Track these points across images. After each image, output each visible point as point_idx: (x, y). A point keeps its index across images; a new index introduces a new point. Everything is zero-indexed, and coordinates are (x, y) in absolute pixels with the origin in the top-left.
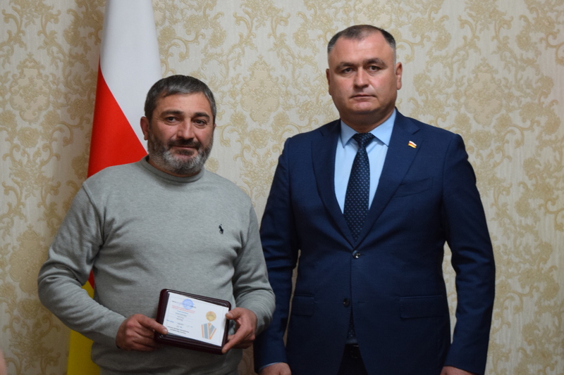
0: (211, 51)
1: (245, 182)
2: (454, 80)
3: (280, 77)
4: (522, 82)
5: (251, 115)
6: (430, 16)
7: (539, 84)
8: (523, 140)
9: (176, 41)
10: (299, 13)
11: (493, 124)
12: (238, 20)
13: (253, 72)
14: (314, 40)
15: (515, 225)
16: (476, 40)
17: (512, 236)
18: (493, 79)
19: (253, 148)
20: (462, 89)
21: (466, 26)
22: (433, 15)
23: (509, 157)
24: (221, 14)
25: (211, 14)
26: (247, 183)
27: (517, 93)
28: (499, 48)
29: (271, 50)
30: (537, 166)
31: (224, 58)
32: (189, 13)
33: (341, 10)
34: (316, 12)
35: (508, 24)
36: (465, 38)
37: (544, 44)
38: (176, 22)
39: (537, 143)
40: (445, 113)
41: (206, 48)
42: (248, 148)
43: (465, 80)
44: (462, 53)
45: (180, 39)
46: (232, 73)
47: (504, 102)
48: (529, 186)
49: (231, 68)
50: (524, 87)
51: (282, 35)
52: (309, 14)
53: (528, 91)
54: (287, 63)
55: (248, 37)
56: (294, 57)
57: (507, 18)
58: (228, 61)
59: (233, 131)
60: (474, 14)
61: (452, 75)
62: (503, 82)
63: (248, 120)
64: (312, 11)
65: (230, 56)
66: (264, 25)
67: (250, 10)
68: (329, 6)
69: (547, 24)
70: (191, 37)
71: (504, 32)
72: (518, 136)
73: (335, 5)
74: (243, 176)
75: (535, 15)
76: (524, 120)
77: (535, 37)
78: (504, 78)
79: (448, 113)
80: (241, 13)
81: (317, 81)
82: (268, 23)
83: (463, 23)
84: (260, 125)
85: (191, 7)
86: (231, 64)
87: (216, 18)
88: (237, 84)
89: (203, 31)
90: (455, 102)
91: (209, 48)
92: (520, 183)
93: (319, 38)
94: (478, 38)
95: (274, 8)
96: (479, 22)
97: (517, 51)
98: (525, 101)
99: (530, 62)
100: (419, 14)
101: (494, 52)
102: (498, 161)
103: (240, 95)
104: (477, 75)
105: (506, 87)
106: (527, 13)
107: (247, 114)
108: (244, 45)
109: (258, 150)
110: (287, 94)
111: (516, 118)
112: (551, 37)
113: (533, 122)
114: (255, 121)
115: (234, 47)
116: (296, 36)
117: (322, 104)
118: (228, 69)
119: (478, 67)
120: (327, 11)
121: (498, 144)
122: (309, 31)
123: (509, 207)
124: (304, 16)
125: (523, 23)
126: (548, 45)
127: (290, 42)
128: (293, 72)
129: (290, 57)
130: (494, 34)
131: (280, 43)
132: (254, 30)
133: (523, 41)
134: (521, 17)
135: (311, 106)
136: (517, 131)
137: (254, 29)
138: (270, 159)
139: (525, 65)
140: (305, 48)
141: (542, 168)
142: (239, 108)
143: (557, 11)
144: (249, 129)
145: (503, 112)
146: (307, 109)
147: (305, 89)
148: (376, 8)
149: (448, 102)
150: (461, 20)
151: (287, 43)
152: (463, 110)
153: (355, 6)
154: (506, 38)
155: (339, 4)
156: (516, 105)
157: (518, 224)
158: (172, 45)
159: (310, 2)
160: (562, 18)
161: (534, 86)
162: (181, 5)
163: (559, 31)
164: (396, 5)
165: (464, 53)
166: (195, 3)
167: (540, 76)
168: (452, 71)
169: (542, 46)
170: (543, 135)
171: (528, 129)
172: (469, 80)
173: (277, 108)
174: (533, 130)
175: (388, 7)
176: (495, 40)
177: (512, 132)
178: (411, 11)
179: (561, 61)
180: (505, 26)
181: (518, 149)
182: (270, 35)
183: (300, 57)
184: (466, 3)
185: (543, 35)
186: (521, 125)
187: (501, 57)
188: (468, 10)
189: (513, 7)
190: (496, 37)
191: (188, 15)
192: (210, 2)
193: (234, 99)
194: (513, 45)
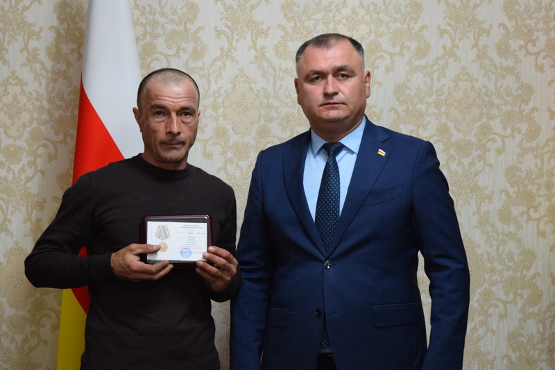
2: (434, 89)
3: (261, 90)
4: (502, 90)
5: (233, 128)
6: (409, 25)
7: (519, 92)
8: (504, 148)
9: (157, 55)
10: (279, 26)
11: (474, 133)
12: (219, 33)
13: (234, 86)
15: (497, 233)
16: (455, 49)
17: (495, 243)
18: (473, 87)
19: (235, 160)
20: (443, 98)
21: (445, 35)
22: (412, 25)
23: (490, 165)
24: (201, 28)
25: (192, 28)
27: (497, 101)
28: (479, 56)
29: (252, 62)
30: (519, 174)
31: (206, 71)
32: (170, 28)
34: (296, 24)
35: (487, 32)
36: (444, 47)
37: (523, 51)
38: (157, 36)
39: (518, 151)
40: (425, 122)
41: (187, 62)
42: (231, 160)
43: (445, 89)
44: (442, 62)
45: (161, 53)
46: (214, 87)
47: (485, 110)
48: (511, 193)
49: (213, 82)
50: (504, 95)
51: (263, 48)
52: (289, 26)
53: (508, 99)
54: (268, 75)
55: (229, 50)
56: (274, 70)
57: (486, 26)
58: (209, 75)
59: (215, 144)
60: (453, 23)
61: (432, 84)
62: (484, 90)
63: (231, 132)
64: (292, 24)
65: (212, 70)
66: (244, 38)
67: (230, 24)
68: (309, 18)
69: (526, 31)
70: (172, 52)
71: (483, 41)
72: (499, 144)
73: (315, 16)
75: (514, 23)
76: (505, 128)
77: (514, 44)
78: (484, 87)
79: (429, 122)
80: (221, 27)
82: (248, 36)
83: (442, 33)
84: (242, 137)
85: (172, 21)
86: (213, 77)
87: (197, 32)
88: (219, 97)
89: (184, 45)
90: (437, 111)
91: (190, 62)
92: (502, 191)
94: (457, 47)
95: (254, 22)
96: (459, 31)
97: (497, 59)
98: (505, 108)
99: (510, 70)
100: (398, 24)
101: (474, 61)
102: (480, 169)
103: (222, 109)
104: (457, 84)
105: (486, 95)
106: (506, 21)
107: (229, 127)
108: (224, 58)
109: (241, 163)
110: (269, 106)
111: (497, 126)
112: (530, 45)
113: (513, 130)
114: (237, 134)
115: (215, 61)
116: (276, 48)
118: (209, 82)
119: (458, 76)
120: (306, 23)
121: (479, 152)
122: (289, 43)
123: (491, 215)
124: (284, 29)
125: (502, 31)
126: (528, 53)
127: (270, 54)
128: (274, 85)
129: (271, 70)
130: (473, 43)
131: (261, 56)
132: (234, 44)
133: (503, 50)
134: (500, 25)
135: (293, 118)
136: (498, 139)
137: (234, 42)
139: (505, 73)
140: (286, 60)
141: (523, 175)
142: (221, 121)
143: (536, 19)
144: (231, 142)
145: (484, 120)
146: (289, 121)
147: (287, 101)
148: (355, 19)
149: (429, 111)
150: (440, 30)
151: (267, 55)
152: (443, 119)
153: (334, 17)
154: (486, 46)
155: (319, 16)
156: (497, 113)
157: (500, 231)
158: (154, 60)
159: (290, 15)
160: (541, 25)
161: (514, 94)
162: (162, 20)
163: (538, 38)
164: (375, 16)
165: (444, 62)
166: (176, 18)
167: (519, 84)
168: (433, 80)
169: (521, 54)
170: (524, 142)
171: (509, 137)
172: (449, 89)
173: (259, 120)
174: (514, 138)
175: (367, 18)
176: (475, 49)
177: (493, 140)
178: (390, 21)
179: (540, 68)
180: (484, 34)
181: (499, 157)
182: (251, 48)
183: (280, 69)
184: (445, 12)
185: (522, 43)
186: (502, 132)
187: (481, 65)
188: (447, 19)
189: (493, 15)
190: (476, 45)
191: (169, 30)
192: (190, 16)
193: (216, 113)
194: (492, 53)
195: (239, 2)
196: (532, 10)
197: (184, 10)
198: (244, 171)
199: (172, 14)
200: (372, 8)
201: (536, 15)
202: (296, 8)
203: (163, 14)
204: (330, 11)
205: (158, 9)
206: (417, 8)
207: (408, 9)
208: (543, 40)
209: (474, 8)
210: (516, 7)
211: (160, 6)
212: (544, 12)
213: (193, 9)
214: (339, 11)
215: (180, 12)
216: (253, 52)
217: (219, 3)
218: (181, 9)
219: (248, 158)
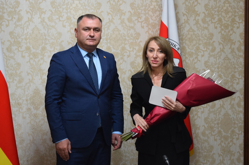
0: (18, 24)
1: (31, 71)
2: (106, 34)
3: (43, 33)
4: (129, 34)
5: (33, 47)
6: (97, 11)
7: (135, 35)
8: (130, 55)
9: (4, 20)
10: (50, 10)
11: (119, 49)
12: (27, 12)
13: (33, 31)
14: (55, 20)
15: (127, 85)
16: (113, 19)
17: (127, 89)
18: (119, 33)
19: (33, 59)
20: (108, 37)
21: (109, 14)
22: (98, 11)
23: (125, 61)
24: (21, 10)
25: (18, 10)
26: (32, 71)
27: (128, 39)
28: (121, 22)
29: (40, 23)
30: (135, 64)
31: (23, 26)
32: (9, 10)
33: (65, 9)
34: (56, 10)
35: (124, 14)
36: (109, 19)
37: (137, 21)
38: (4, 13)
39: (135, 56)
40: (102, 46)
41: (16, 22)
42: (32, 59)
43: (109, 34)
44: (108, 24)
45: (6, 19)
46: (25, 32)
47: (123, 42)
48: (132, 71)
49: (25, 30)
50: (130, 36)
51: (44, 18)
52: (53, 10)
53: (132, 38)
54: (46, 28)
55: (31, 19)
56: (48, 26)
57: (124, 12)
58: (24, 27)
59: (26, 52)
60: (112, 10)
61: (105, 32)
62: (123, 35)
63: (32, 48)
64: (54, 9)
65: (25, 26)
66: (37, 14)
67: (32, 9)
68: (61, 7)
69: (138, 14)
70: (10, 19)
71: (123, 17)
72: (128, 53)
73: (63, 7)
74: (30, 69)
75: (134, 11)
76: (130, 48)
77: (134, 18)
78: (123, 33)
79: (104, 45)
80: (28, 10)
81: (57, 35)
82: (38, 14)
83: (108, 14)
84: (36, 50)
85: (10, 7)
86: (25, 28)
87: (19, 11)
88: (27, 35)
89: (14, 16)
90: (106, 42)
91: (17, 23)
92: (129, 70)
93: (57, 19)
94: (114, 19)
95: (40, 8)
96: (114, 13)
97: (128, 23)
98: (130, 41)
99: (132, 27)
100: (93, 10)
101: (120, 24)
102: (121, 62)
103: (29, 40)
104: (114, 32)
105: (124, 36)
106: (131, 10)
107: (31, 46)
108: (29, 21)
109: (35, 59)
110: (46, 39)
111: (127, 47)
112: (139, 18)
113: (133, 49)
114: (34, 49)
115: (26, 22)
116: (49, 18)
117: (58, 43)
118: (24, 30)
119: (114, 29)
120: (60, 9)
121: (121, 56)
122: (53, 17)
123: (125, 79)
124: (51, 11)
125: (129, 14)
126: (138, 22)
127: (46, 20)
128: (48, 31)
129: (47, 26)
130: (119, 17)
131: (43, 21)
132: (33, 16)
133: (130, 20)
134: (129, 11)
135: (55, 43)
136: (128, 52)
137: (33, 15)
138: (40, 63)
139: (130, 29)
140: (52, 22)
141: (137, 65)
142: (28, 44)
143: (141, 9)
144: (32, 52)
145: (123, 45)
146: (53, 45)
147: (52, 37)
148: (77, 8)
149: (104, 42)
150: (108, 13)
151: (45, 21)
152: (109, 45)
153: (70, 7)
154: (124, 19)
155: (64, 7)
156: (128, 43)
157: (128, 84)
158: (3, 21)
159: (54, 6)
160: (143, 12)
161: (134, 36)
162: (6, 7)
163: (142, 16)
164: (85, 7)
165: (109, 24)
166: (11, 6)
167: (135, 32)
168: (105, 31)
169: (136, 22)
170: (137, 53)
171: (132, 51)
172: (111, 34)
173: (42, 44)
174: (133, 52)
175: (82, 8)
176: (120, 20)
177: (126, 52)
178: (90, 9)
179: (143, 27)
180: (123, 15)
181: (128, 58)
182: (39, 18)
183: (50, 26)
184: (109, 6)
185: (137, 18)
186: (129, 49)
187: (122, 26)
188: (110, 9)
189: (126, 8)
190: (120, 19)
191: (9, 11)
192: (17, 6)
193: (26, 41)
194: (126, 21)
195: (35, 1)
196: (140, 7)
197: (14, 3)
198: (37, 62)
199: (10, 5)
200: (83, 4)
201: (141, 8)
202: (56, 4)
203: (6, 5)
204: (68, 5)
205: (5, 3)
206: (100, 4)
207: (96, 5)
208: (144, 17)
209: (120, 5)
210: (135, 5)
211: (5, 2)
212: (144, 7)
213: (18, 3)
214: (71, 5)
215: (13, 4)
216: (40, 19)
217: (27, 1)
218: (13, 3)
219: (38, 58)
